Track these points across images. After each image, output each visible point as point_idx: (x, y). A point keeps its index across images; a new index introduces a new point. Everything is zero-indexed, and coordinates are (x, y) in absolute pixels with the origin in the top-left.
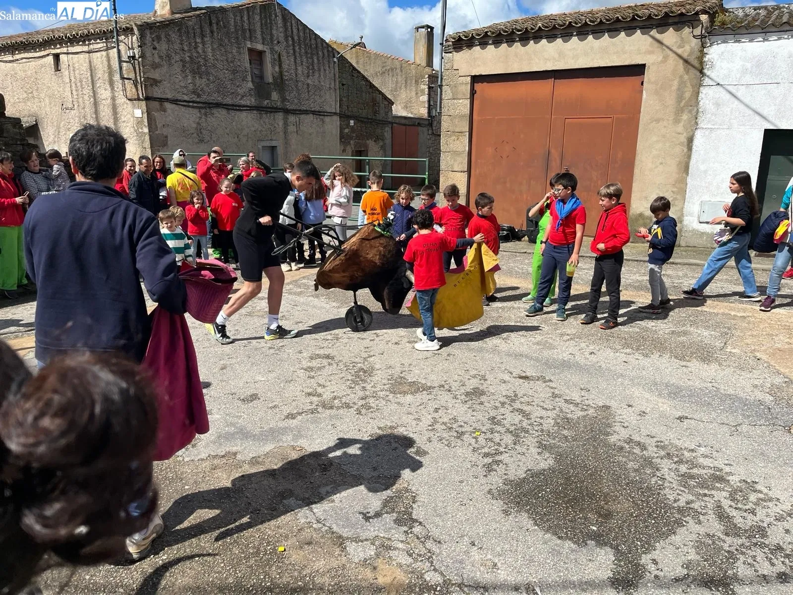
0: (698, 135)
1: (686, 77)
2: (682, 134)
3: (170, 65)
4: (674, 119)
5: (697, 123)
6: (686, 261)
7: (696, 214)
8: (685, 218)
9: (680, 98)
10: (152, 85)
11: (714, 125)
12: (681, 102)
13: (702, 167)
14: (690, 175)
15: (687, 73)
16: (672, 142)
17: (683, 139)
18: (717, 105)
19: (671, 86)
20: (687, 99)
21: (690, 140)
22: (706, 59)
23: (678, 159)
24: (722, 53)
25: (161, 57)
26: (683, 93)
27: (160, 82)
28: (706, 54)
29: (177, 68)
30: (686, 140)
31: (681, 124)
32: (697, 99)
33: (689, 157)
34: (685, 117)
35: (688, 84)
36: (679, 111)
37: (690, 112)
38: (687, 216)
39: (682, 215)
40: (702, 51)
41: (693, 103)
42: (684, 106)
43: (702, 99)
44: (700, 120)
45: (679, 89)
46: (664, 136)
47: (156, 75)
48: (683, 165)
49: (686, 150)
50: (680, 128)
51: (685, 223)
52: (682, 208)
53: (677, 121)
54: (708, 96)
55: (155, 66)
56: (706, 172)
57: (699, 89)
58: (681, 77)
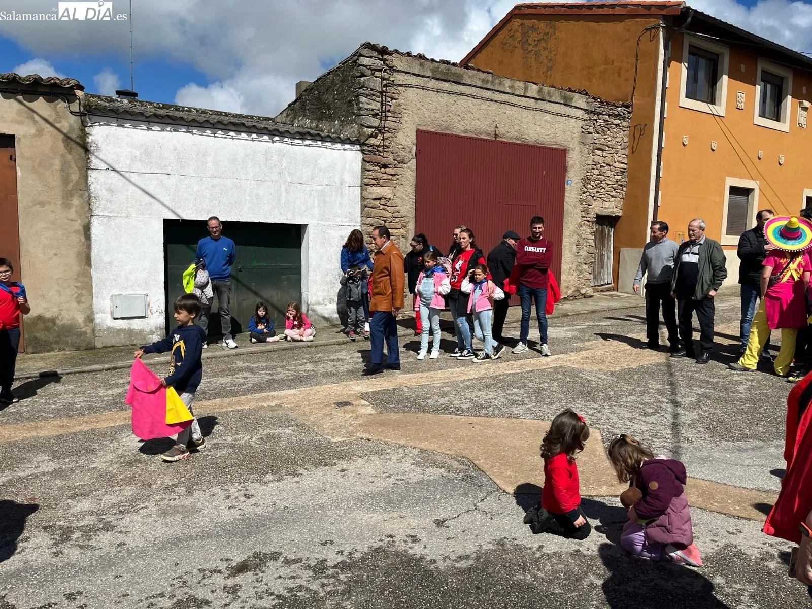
0: (95, 222)
1: (69, 157)
2: (76, 221)
4: (63, 203)
5: (91, 210)
7: (108, 310)
8: (97, 316)
9: (66, 180)
11: (110, 212)
12: (68, 184)
13: (106, 259)
14: (93, 267)
15: (70, 152)
16: (65, 229)
17: (78, 225)
18: (111, 191)
19: (52, 165)
20: (74, 182)
21: (87, 229)
22: (90, 139)
23: (76, 250)
24: (107, 136)
26: (68, 175)
28: (89, 134)
30: (81, 228)
31: (73, 210)
32: (87, 183)
33: (89, 247)
34: (76, 201)
35: (74, 166)
36: (67, 196)
37: (81, 196)
38: (98, 313)
39: (93, 313)
40: (83, 130)
41: (82, 186)
42: (72, 190)
43: (92, 183)
44: (94, 208)
45: (62, 170)
46: (53, 223)
48: (84, 255)
49: (83, 239)
50: (72, 213)
51: (97, 321)
52: (91, 305)
53: (67, 206)
54: (98, 181)
56: (111, 263)
57: (87, 172)
58: (63, 156)
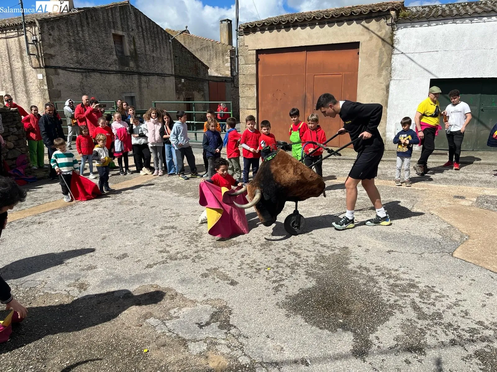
0: (392, 83)
1: (384, 49)
2: (383, 83)
3: (61, 45)
4: (378, 74)
5: (391, 77)
6: (389, 159)
7: (393, 130)
8: (387, 133)
9: (381, 62)
10: (49, 58)
11: (401, 77)
12: (381, 64)
13: (395, 103)
14: (388, 108)
15: (384, 47)
16: (378, 88)
17: (384, 86)
18: (402, 65)
19: (375, 55)
20: (385, 62)
21: (388, 87)
22: (395, 38)
23: (381, 99)
24: (404, 34)
25: (54, 40)
26: (382, 59)
27: (54, 56)
28: (395, 35)
29: (65, 47)
30: (385, 87)
31: (382, 77)
32: (391, 62)
33: (388, 97)
34: (384, 73)
35: (385, 54)
36: (380, 70)
37: (387, 70)
38: (388, 132)
39: (385, 132)
40: (392, 33)
41: (388, 65)
42: (383, 67)
43: (393, 62)
44: (392, 75)
45: (379, 57)
46: (372, 85)
47: (51, 51)
48: (385, 101)
49: (385, 93)
50: (381, 79)
51: (387, 136)
52: (385, 128)
53: (379, 75)
54: (397, 60)
55: (51, 46)
56: (397, 106)
57: (391, 56)
58: (381, 49)
